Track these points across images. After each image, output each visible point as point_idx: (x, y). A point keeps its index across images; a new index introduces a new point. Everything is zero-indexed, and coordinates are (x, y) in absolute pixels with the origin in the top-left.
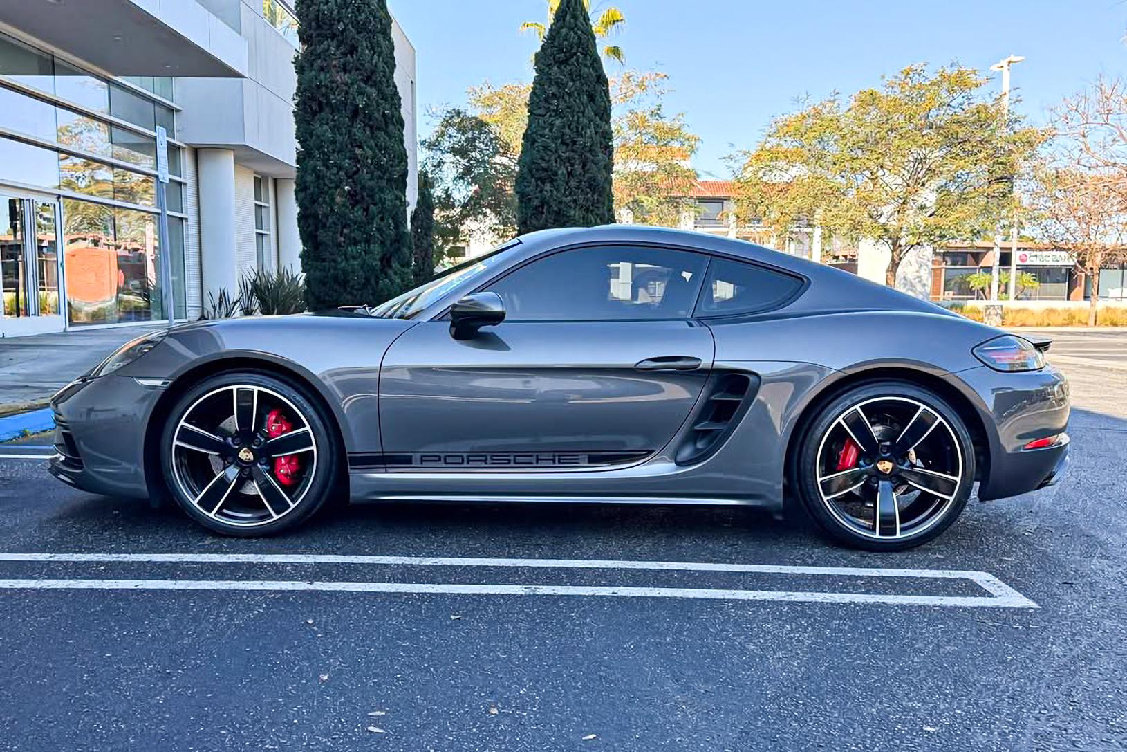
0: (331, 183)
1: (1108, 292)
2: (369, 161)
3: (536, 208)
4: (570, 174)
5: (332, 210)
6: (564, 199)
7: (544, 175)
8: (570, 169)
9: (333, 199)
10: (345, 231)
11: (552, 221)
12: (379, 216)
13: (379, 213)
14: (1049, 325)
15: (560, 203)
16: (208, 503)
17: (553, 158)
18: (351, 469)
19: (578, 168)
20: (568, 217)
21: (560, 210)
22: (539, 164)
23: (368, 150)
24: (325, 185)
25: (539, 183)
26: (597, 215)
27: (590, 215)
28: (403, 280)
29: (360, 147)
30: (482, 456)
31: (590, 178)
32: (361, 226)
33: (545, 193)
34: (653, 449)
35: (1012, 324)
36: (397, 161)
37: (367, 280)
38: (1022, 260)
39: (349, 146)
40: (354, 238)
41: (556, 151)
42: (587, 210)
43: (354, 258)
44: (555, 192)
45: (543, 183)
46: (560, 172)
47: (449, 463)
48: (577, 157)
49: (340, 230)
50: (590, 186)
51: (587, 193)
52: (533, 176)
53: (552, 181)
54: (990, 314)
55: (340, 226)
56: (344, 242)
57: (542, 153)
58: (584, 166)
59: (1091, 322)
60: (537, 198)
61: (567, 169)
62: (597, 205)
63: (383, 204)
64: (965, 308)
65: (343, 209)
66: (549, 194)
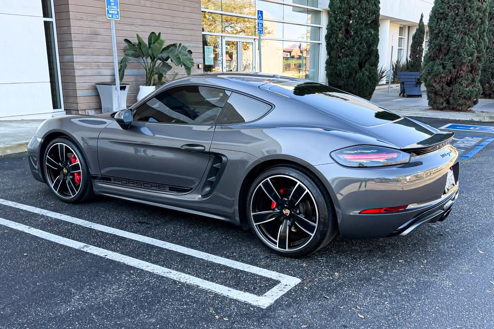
0: (337, 28)
2: (357, 16)
3: (436, 34)
4: (456, 14)
5: (336, 41)
8: (457, 12)
9: (337, 36)
10: (343, 51)
12: (360, 42)
13: (359, 41)
17: (446, 7)
19: (461, 11)
23: (356, 10)
24: (334, 29)
26: (471, 36)
27: (466, 36)
28: (370, 73)
29: (353, 9)
31: (467, 16)
32: (350, 48)
34: (192, 187)
36: (371, 14)
37: (351, 74)
39: (348, 9)
40: (347, 54)
41: (449, 3)
42: (465, 34)
43: (345, 63)
44: (446, 25)
45: (441, 20)
46: (450, 14)
48: (460, 5)
49: (340, 50)
51: (465, 25)
53: (445, 19)
55: (340, 48)
56: (342, 56)
57: (441, 5)
58: (465, 9)
60: (437, 29)
62: (471, 31)
63: (362, 36)
65: (342, 40)
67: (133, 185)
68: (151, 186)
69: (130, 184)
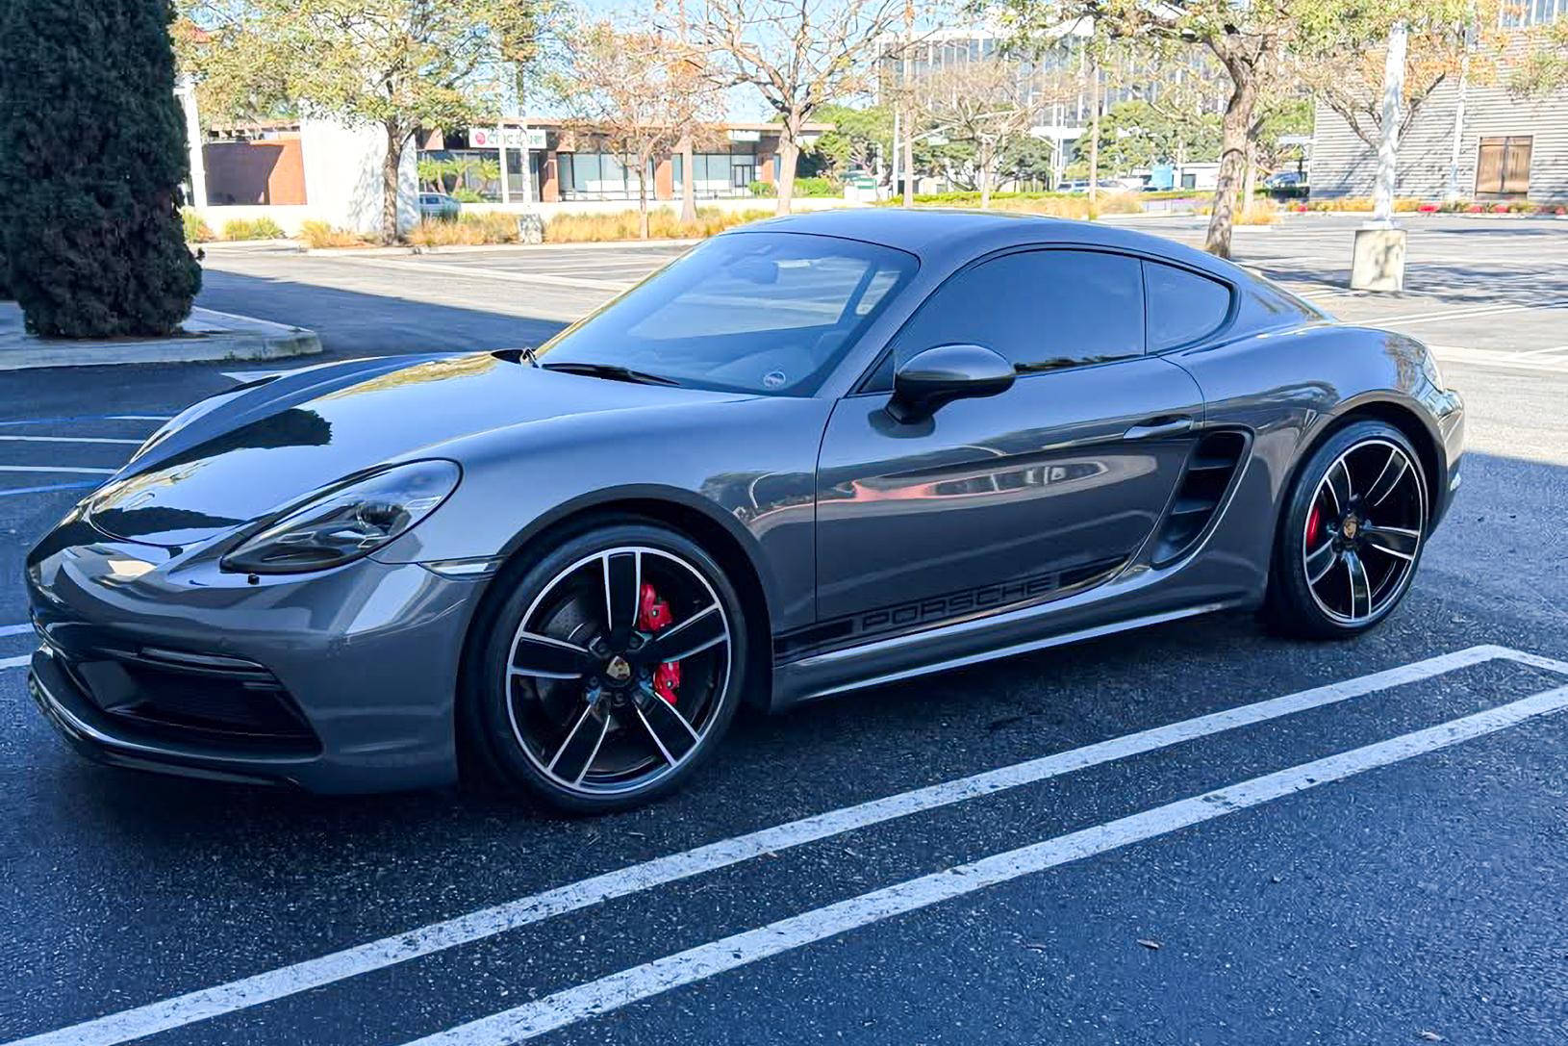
1: (586, 186)
4: (108, 30)
6: (105, 73)
7: (61, 30)
8: (106, 21)
11: (88, 112)
14: (598, 240)
15: (100, 81)
16: (568, 769)
18: (776, 659)
20: (115, 105)
21: (100, 93)
22: (51, 11)
25: (53, 43)
30: (939, 602)
33: (70, 63)
34: (1127, 552)
35: (556, 240)
38: (479, 142)
44: (87, 61)
47: (900, 622)
50: (147, 53)
52: (39, 33)
53: (77, 42)
54: (527, 227)
59: (644, 234)
60: (54, 71)
61: (102, 23)
64: (459, 214)
66: (78, 66)
67: (938, 614)
68: (1004, 594)
69: (928, 617)
